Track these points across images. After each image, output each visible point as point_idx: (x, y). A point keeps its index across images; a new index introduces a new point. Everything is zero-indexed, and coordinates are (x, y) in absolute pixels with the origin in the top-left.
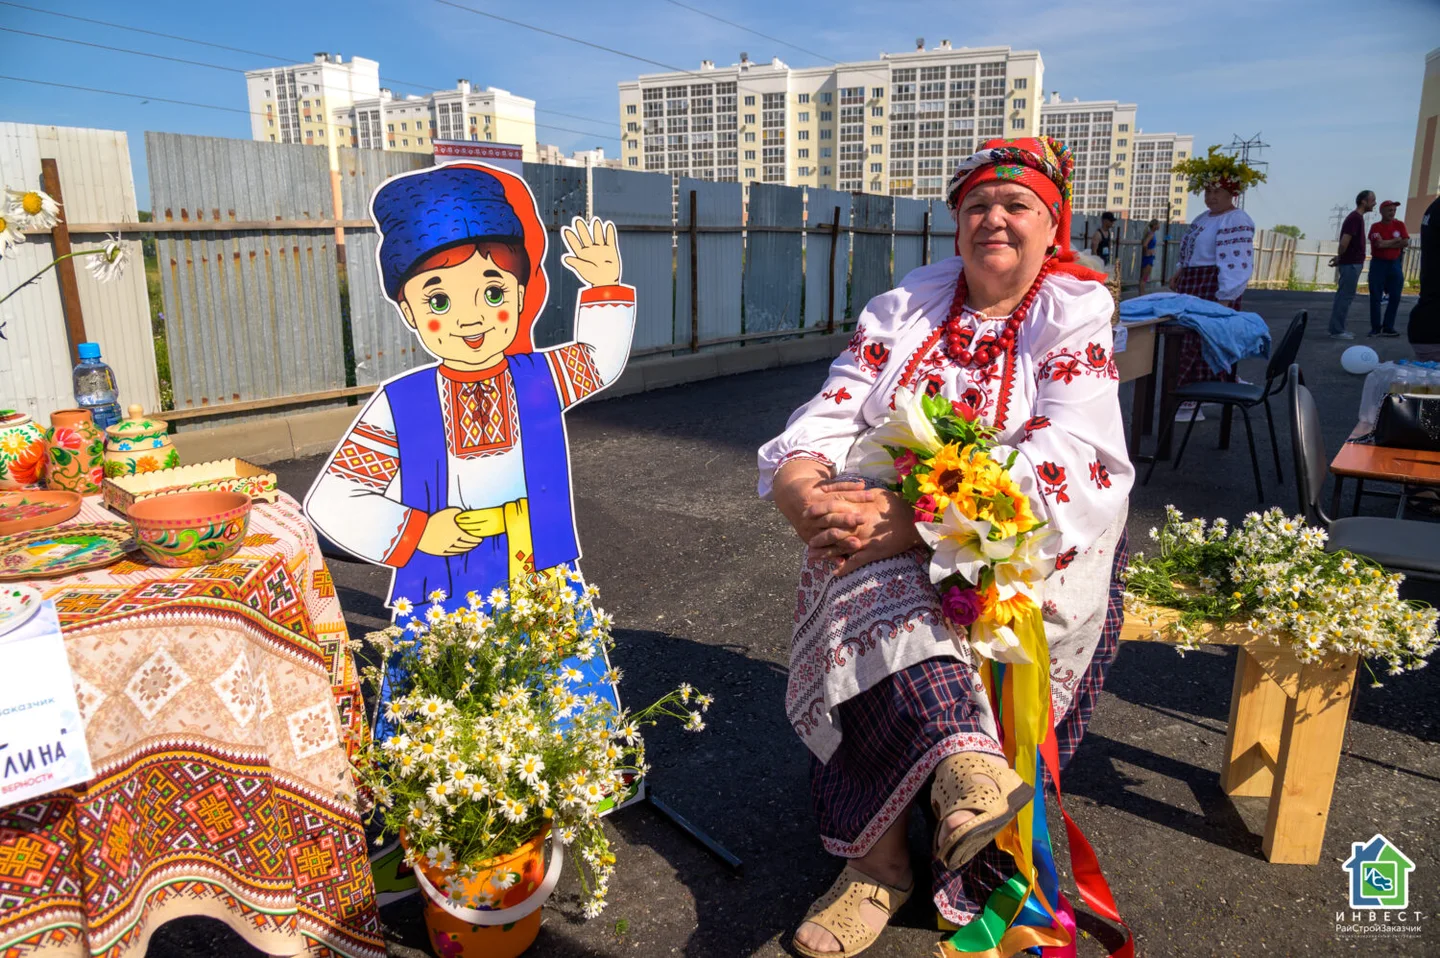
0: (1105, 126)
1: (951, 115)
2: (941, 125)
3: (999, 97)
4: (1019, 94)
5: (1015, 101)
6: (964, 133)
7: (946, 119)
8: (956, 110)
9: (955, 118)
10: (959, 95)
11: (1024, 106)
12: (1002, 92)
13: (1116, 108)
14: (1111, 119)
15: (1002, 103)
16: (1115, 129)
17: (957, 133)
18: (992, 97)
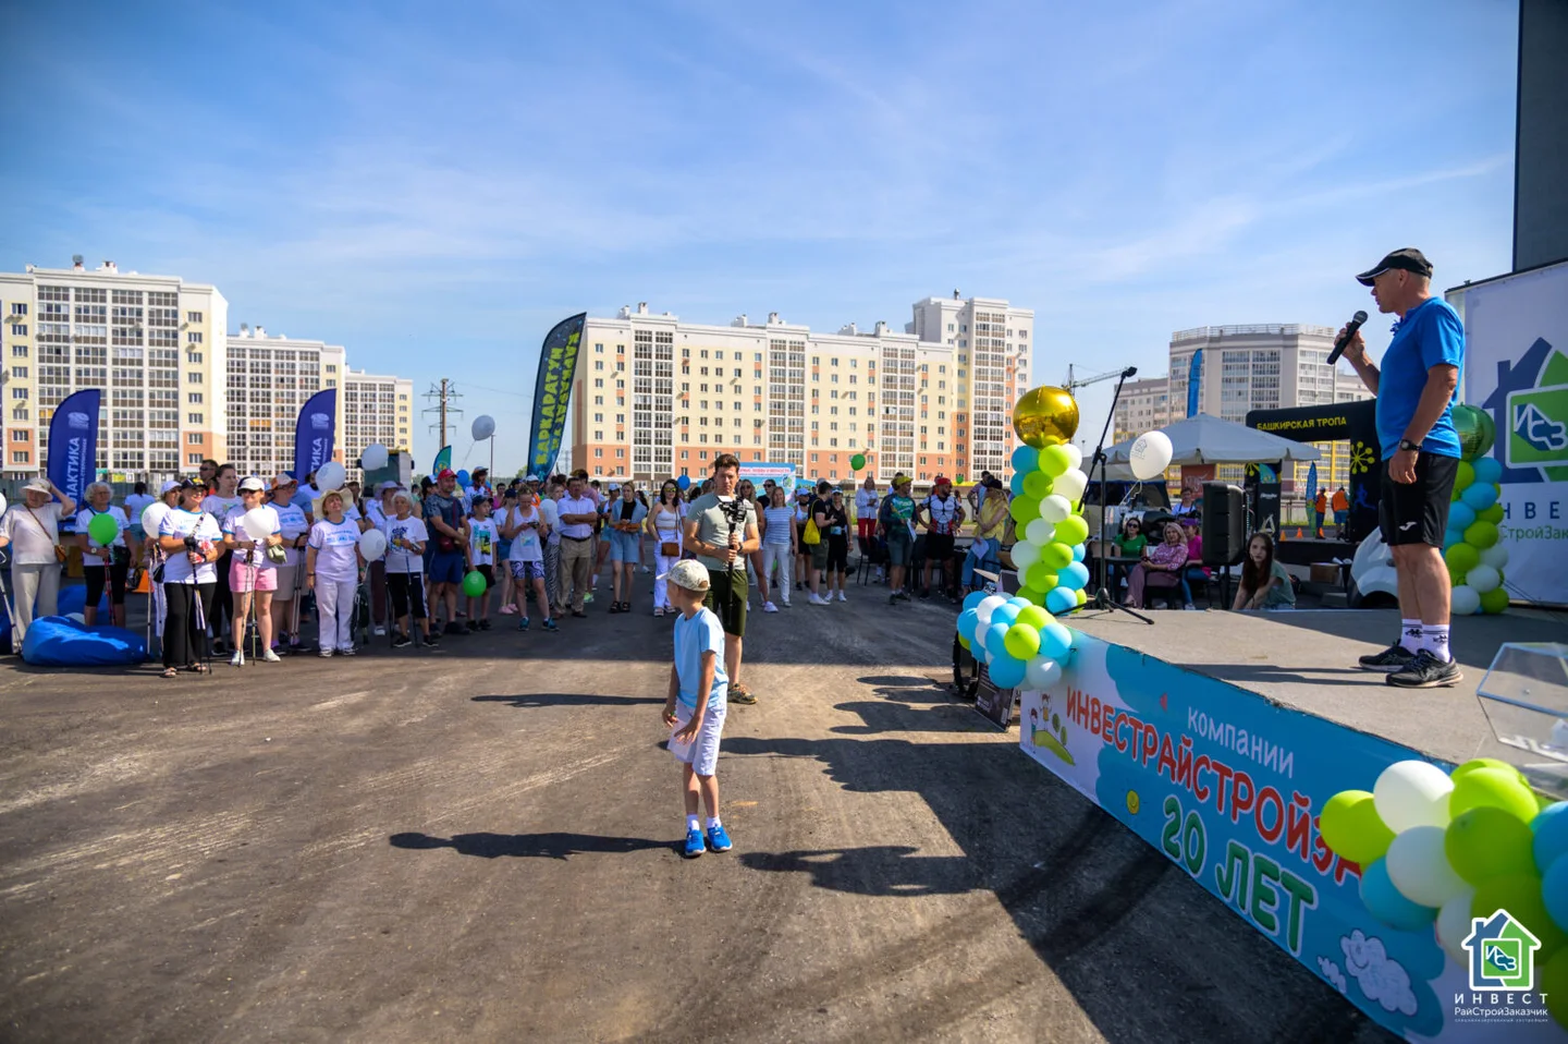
0: (312, 366)
1: (115, 341)
2: (103, 352)
3: (171, 328)
4: (194, 327)
5: (190, 334)
6: (132, 362)
7: (109, 346)
8: (120, 337)
9: (119, 346)
10: (123, 321)
11: (200, 340)
12: (175, 323)
13: (322, 349)
14: (317, 359)
15: (175, 335)
16: (323, 369)
17: (124, 362)
18: (163, 328)
